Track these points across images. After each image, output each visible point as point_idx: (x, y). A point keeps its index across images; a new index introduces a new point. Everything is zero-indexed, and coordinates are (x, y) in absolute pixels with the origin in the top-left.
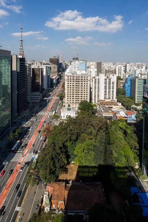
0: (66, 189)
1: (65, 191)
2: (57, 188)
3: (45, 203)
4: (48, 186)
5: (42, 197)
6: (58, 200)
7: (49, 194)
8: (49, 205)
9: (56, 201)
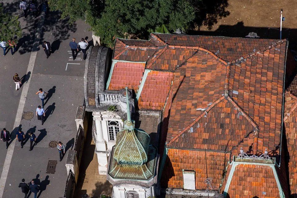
0: (291, 88)
1: (284, 101)
2: (208, 76)
3: (111, 159)
4: (121, 58)
5: (80, 122)
6: (225, 149)
7: (142, 113)
8: (145, 175)
9: (202, 154)
